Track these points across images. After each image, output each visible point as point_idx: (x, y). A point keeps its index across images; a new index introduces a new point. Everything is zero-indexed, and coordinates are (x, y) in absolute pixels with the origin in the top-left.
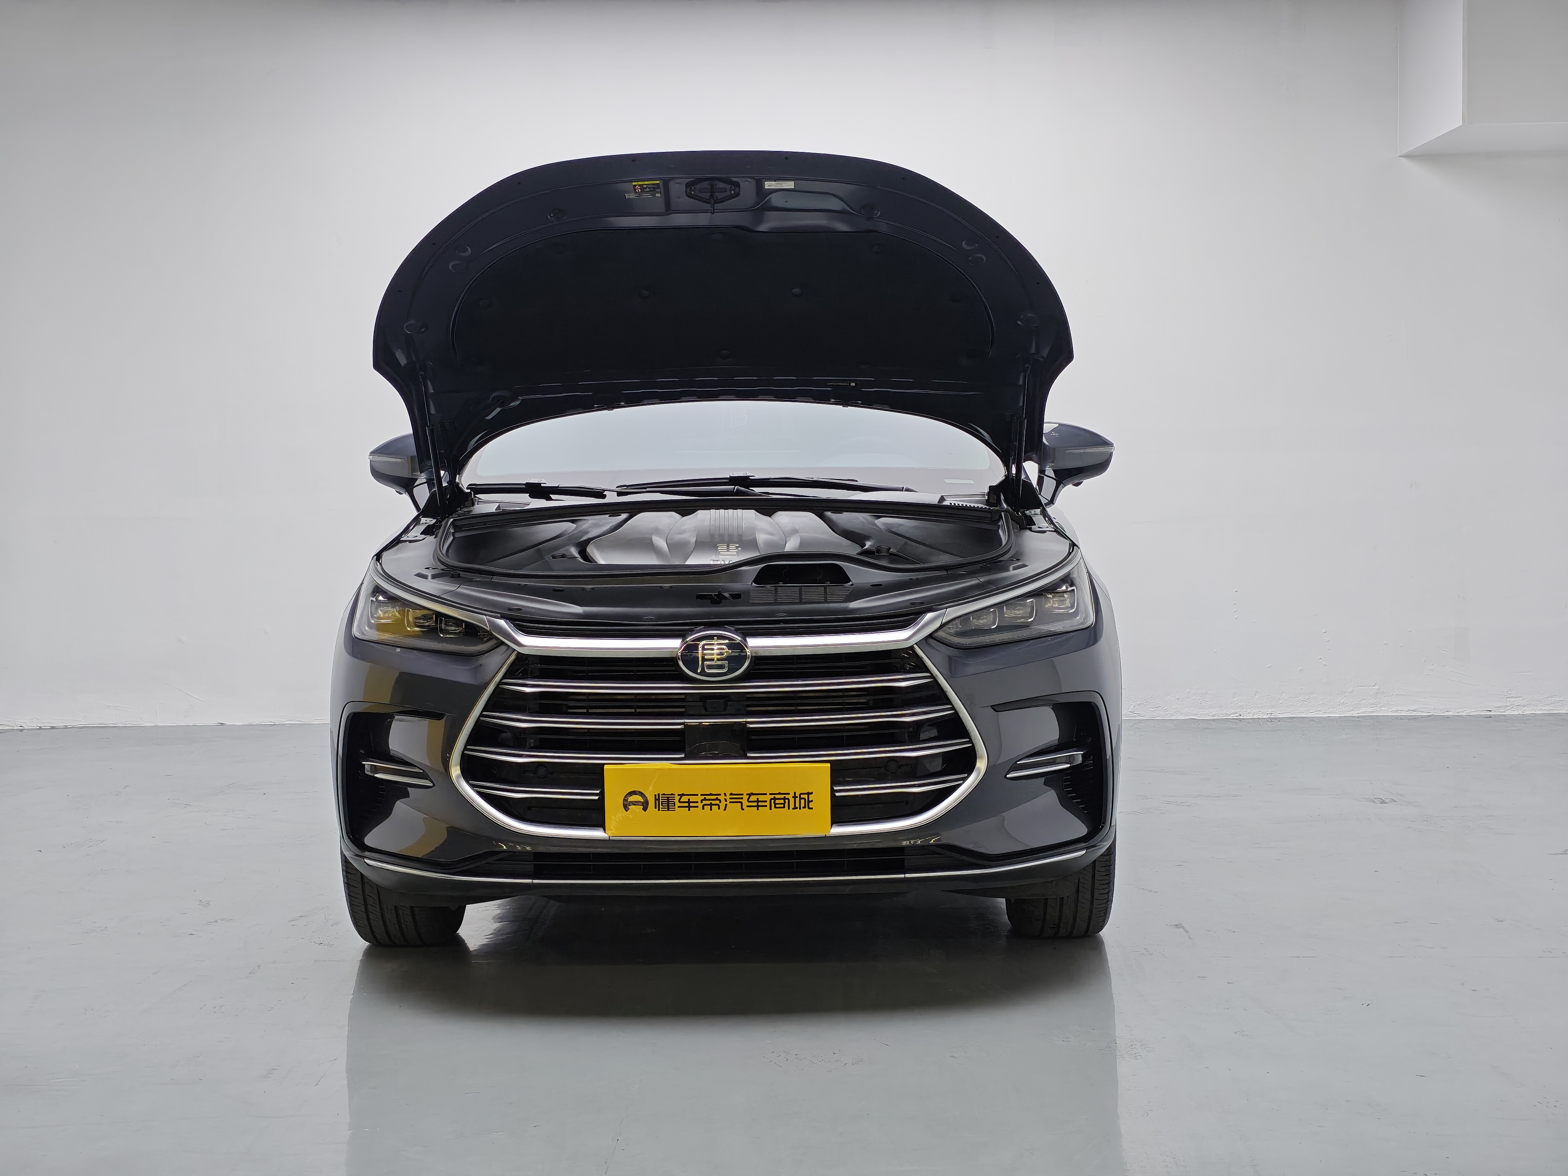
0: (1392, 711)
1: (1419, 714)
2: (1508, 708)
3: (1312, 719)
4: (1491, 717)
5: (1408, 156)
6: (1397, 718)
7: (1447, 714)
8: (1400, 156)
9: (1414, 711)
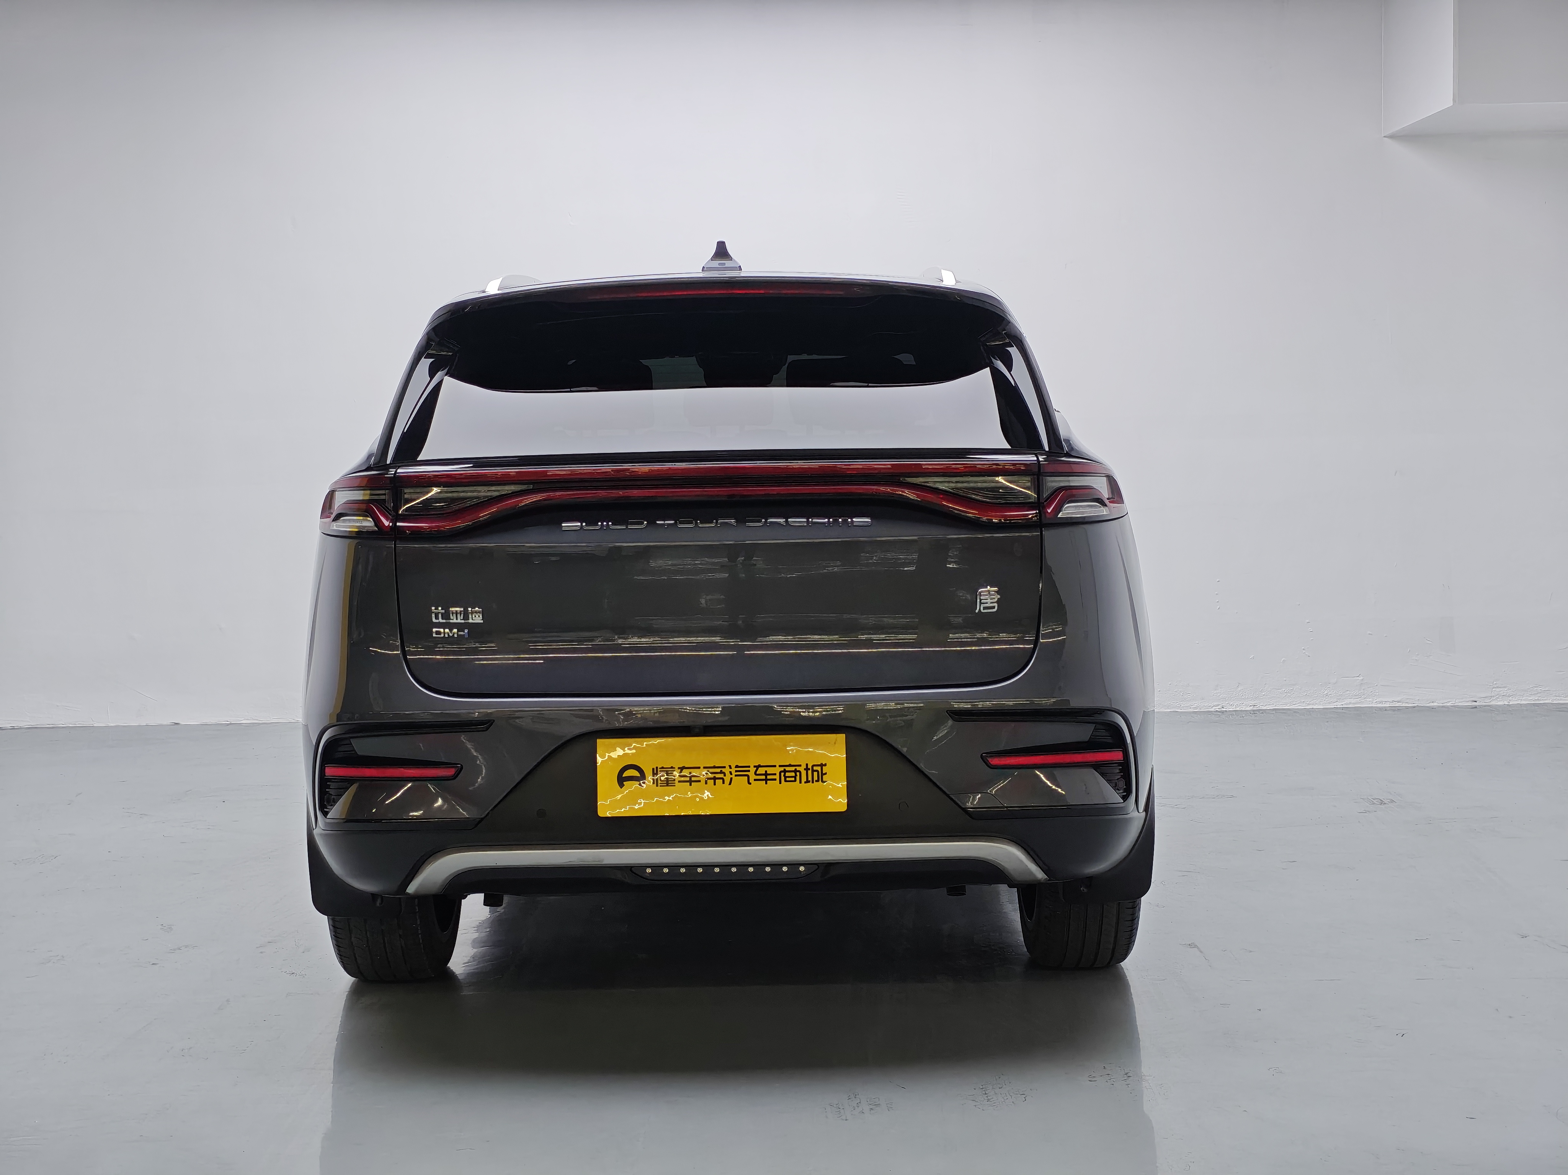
0: (1377, 702)
1: (1404, 705)
2: (1494, 698)
3: (1296, 711)
4: (1476, 708)
5: (1392, 137)
6: (1381, 709)
7: (1432, 704)
8: (1384, 137)
9: (1398, 702)
